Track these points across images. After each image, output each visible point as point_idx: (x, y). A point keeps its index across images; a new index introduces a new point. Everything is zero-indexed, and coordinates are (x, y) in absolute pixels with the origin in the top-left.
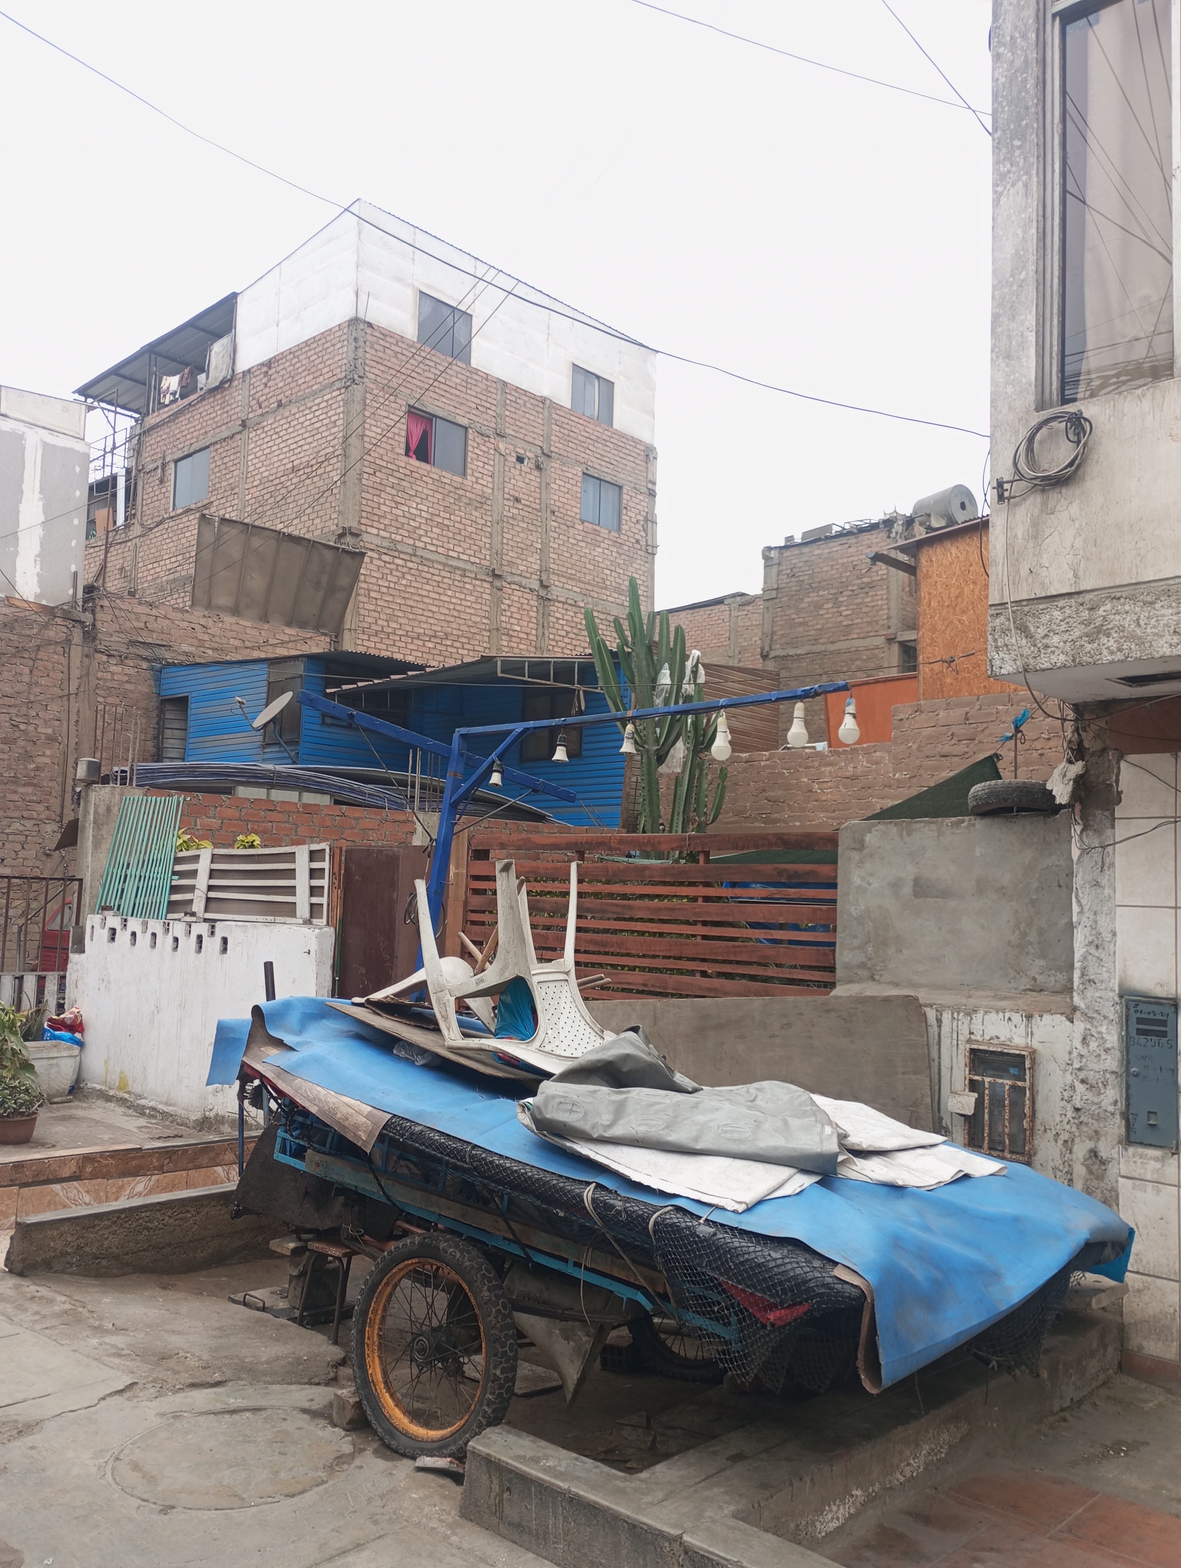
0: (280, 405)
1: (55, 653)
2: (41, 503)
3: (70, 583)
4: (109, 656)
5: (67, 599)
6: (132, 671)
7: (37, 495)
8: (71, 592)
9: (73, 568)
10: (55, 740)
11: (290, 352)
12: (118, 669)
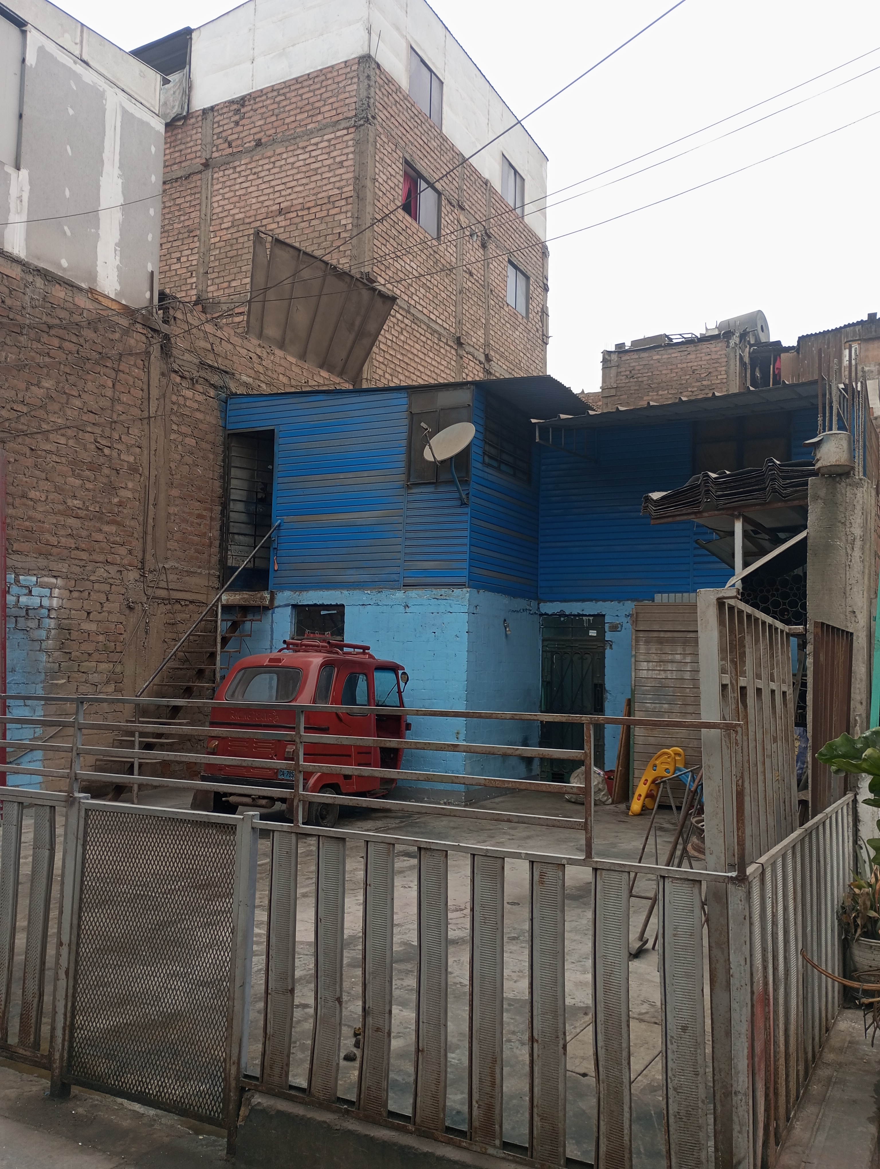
0: (259, 143)
1: (135, 365)
2: (120, 181)
3: (146, 285)
4: (182, 377)
5: (146, 304)
6: (201, 398)
7: (117, 171)
8: (148, 295)
9: (150, 269)
10: (136, 470)
11: (273, 89)
12: (189, 394)
